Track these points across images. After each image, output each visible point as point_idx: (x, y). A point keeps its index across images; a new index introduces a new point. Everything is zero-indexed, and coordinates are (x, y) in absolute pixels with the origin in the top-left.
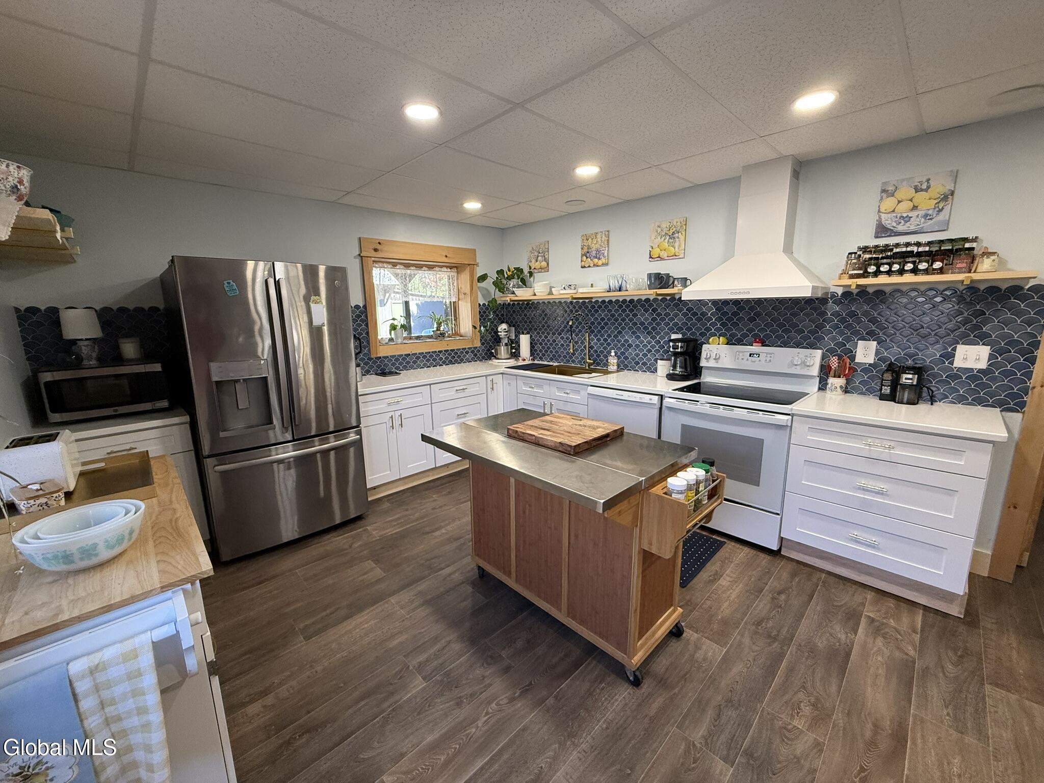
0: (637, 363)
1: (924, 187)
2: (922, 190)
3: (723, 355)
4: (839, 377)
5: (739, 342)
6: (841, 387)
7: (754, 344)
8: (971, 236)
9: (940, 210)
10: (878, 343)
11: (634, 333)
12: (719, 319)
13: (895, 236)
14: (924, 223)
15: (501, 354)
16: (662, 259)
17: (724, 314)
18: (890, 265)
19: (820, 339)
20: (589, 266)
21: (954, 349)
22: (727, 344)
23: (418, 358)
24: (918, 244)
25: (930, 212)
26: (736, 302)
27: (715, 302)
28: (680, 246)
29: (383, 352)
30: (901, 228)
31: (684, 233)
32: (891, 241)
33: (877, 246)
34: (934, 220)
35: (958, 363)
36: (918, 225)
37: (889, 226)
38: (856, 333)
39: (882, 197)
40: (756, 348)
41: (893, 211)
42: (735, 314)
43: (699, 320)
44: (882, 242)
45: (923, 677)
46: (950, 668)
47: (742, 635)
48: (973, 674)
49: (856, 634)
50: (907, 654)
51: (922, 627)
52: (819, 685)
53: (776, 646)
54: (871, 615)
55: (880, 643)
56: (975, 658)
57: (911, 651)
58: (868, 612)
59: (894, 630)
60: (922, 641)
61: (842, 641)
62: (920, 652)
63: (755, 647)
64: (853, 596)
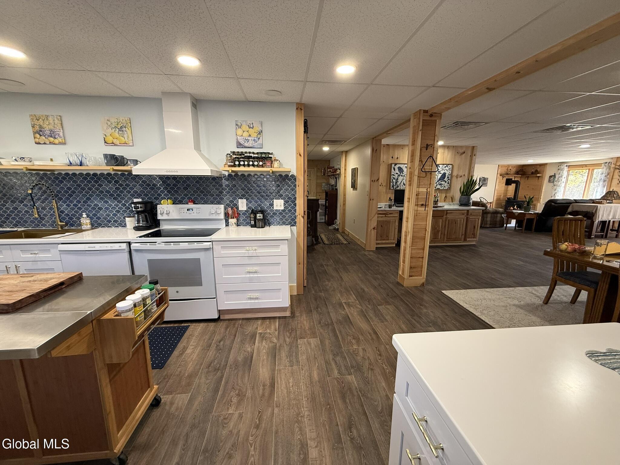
1: (252, 127)
2: (251, 128)
3: (171, 211)
4: (233, 218)
5: (181, 202)
6: (235, 223)
7: (189, 203)
8: (270, 152)
9: (259, 139)
10: (247, 200)
12: (166, 188)
13: (244, 148)
14: (254, 143)
16: (117, 145)
17: (168, 185)
19: (222, 199)
20: (45, 143)
21: (273, 202)
22: (173, 204)
24: (253, 153)
25: (256, 139)
26: (175, 178)
27: (161, 177)
28: (128, 137)
30: (246, 144)
31: (130, 129)
32: (244, 150)
33: (238, 152)
34: (258, 143)
35: (275, 208)
36: (252, 144)
37: (241, 143)
38: (238, 195)
39: (236, 128)
40: (191, 205)
41: (242, 136)
42: (175, 185)
43: (152, 189)
44: (240, 150)
45: (279, 350)
46: (288, 340)
47: (200, 378)
48: (294, 338)
49: (255, 345)
50: (274, 343)
51: (278, 327)
52: (240, 382)
53: (219, 374)
54: (260, 331)
55: (264, 344)
56: (295, 331)
57: (275, 340)
58: (259, 331)
59: (268, 334)
60: (279, 333)
61: (249, 352)
62: (278, 339)
63: (208, 381)
64: (253, 326)
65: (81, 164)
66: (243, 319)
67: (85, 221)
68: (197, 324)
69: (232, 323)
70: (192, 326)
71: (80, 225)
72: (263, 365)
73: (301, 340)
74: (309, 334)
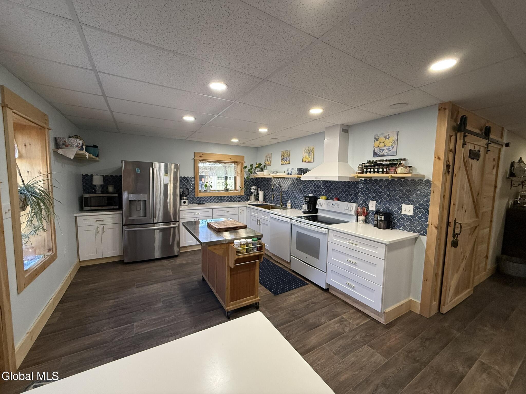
0: (298, 206)
1: (388, 137)
2: (387, 139)
3: (323, 204)
4: (362, 216)
5: (331, 199)
6: (362, 220)
7: (335, 200)
8: (403, 158)
9: (393, 147)
10: (376, 202)
11: (297, 193)
12: (325, 188)
13: (379, 157)
14: (388, 152)
15: (251, 199)
16: (306, 162)
17: (326, 186)
18: (371, 169)
19: (357, 199)
20: (284, 164)
21: (402, 206)
22: (327, 199)
23: (215, 198)
24: (386, 161)
25: (390, 148)
26: (330, 182)
27: (323, 181)
28: (312, 157)
29: (200, 195)
30: (381, 154)
31: (313, 152)
32: (378, 159)
33: (373, 161)
34: (391, 151)
35: (403, 212)
36: (387, 153)
37: (377, 153)
38: (369, 197)
39: (375, 141)
40: (335, 202)
41: (378, 147)
42: (330, 187)
43: (318, 188)
44: (375, 159)
45: (342, 338)
46: (357, 338)
47: (282, 313)
48: (365, 341)
49: (329, 321)
50: (344, 331)
51: (363, 324)
52: (295, 332)
53: (292, 318)
54: (344, 317)
55: (336, 325)
56: (373, 337)
57: (347, 330)
58: (344, 315)
59: (348, 323)
60: (357, 328)
61: (321, 322)
62: (351, 331)
63: (283, 317)
64: (344, 309)
65: (291, 174)
66: (343, 301)
67: (289, 204)
68: (313, 286)
69: (332, 299)
70: (310, 285)
71: (286, 205)
72: (318, 336)
73: (369, 347)
74: (382, 350)
